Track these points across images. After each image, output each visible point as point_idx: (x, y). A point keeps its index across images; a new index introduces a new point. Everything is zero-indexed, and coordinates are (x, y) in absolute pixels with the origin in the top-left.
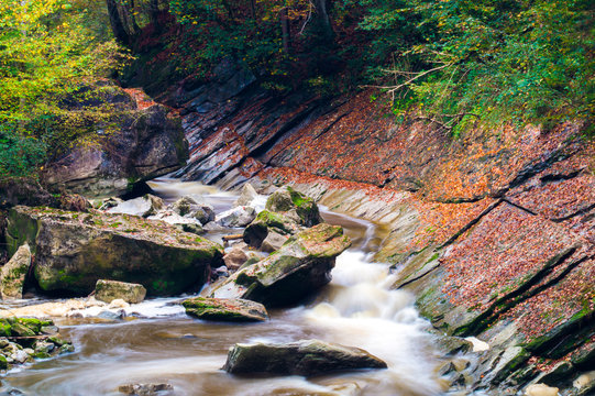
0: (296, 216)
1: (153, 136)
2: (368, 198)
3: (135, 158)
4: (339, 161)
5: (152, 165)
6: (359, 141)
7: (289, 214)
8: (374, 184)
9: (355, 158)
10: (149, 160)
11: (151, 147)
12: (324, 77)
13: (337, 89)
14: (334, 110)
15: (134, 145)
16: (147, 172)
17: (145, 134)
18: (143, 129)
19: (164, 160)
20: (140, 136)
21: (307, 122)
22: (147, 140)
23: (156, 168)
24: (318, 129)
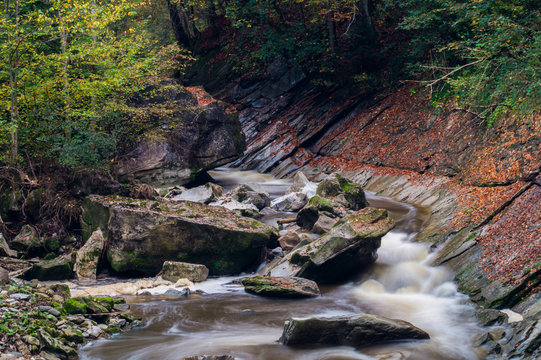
0: (344, 201)
1: (213, 131)
2: (410, 183)
3: (197, 150)
4: (383, 150)
5: (212, 156)
6: (401, 132)
7: (338, 199)
8: (415, 170)
9: (398, 148)
10: (209, 151)
11: (211, 140)
12: (368, 74)
13: (380, 84)
14: (378, 103)
15: (196, 138)
16: (208, 162)
17: (205, 128)
18: (204, 123)
19: (223, 152)
20: (201, 130)
21: (353, 115)
22: (207, 133)
23: (216, 159)
24: (364, 121)
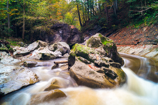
0: (103, 50)
1: (75, 35)
3: (70, 40)
5: (74, 42)
6: (125, 36)
7: (99, 49)
10: (74, 40)
11: (74, 37)
12: (115, 25)
13: (118, 28)
15: (69, 36)
16: (73, 43)
17: (72, 34)
18: (72, 33)
19: (77, 41)
20: (71, 34)
21: (111, 35)
22: (73, 36)
23: (75, 42)
24: (114, 35)
